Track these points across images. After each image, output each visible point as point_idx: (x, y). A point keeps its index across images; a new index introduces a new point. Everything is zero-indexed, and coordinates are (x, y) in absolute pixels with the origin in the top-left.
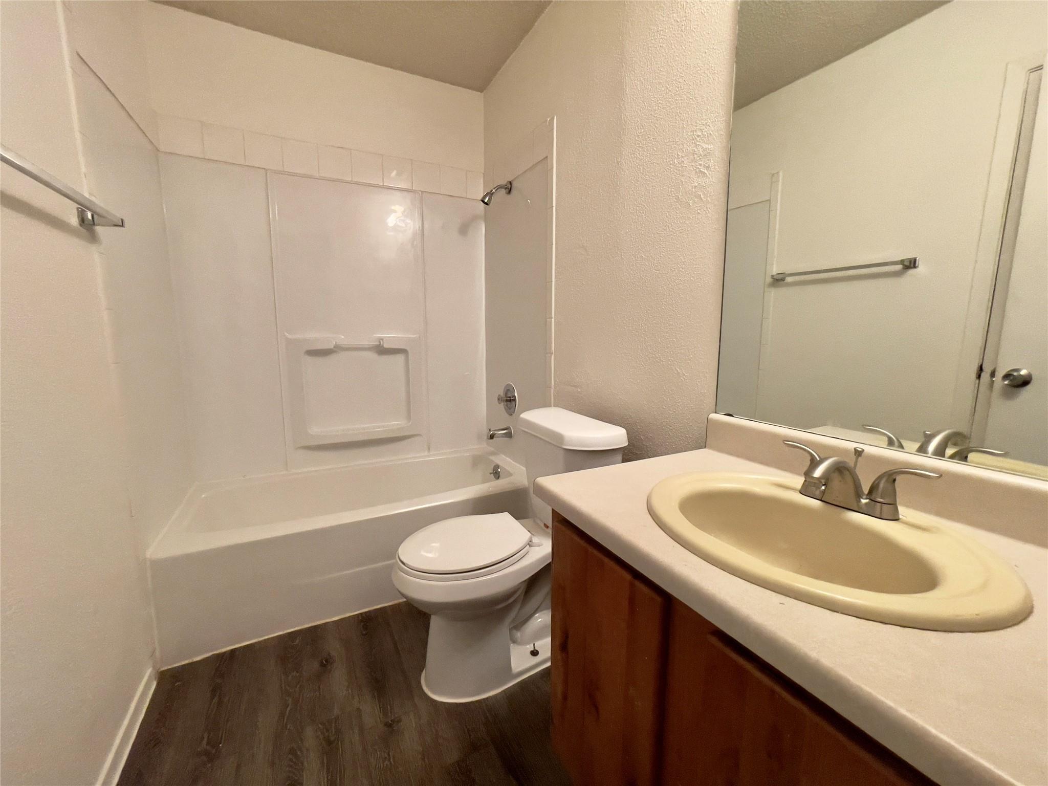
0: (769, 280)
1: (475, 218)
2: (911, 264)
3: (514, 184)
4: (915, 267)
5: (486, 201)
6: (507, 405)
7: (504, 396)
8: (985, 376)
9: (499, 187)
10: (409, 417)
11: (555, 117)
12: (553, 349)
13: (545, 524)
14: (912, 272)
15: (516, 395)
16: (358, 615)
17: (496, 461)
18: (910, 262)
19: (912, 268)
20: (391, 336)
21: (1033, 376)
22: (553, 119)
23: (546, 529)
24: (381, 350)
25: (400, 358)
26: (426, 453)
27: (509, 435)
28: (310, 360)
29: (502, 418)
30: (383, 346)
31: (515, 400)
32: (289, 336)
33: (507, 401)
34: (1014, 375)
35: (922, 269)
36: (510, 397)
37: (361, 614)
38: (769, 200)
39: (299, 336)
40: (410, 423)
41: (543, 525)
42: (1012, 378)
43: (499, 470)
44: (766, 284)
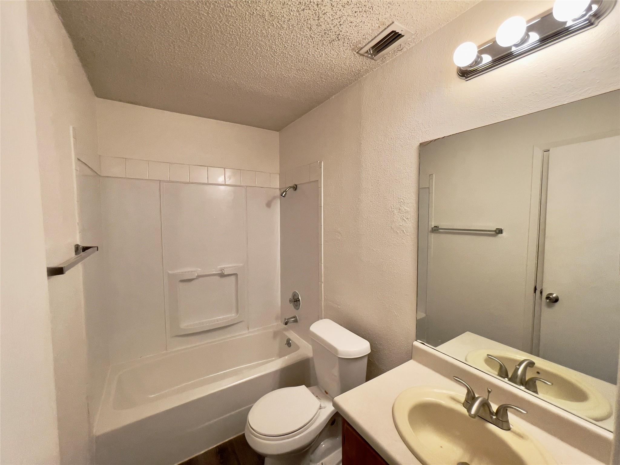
0: (430, 229)
1: (274, 198)
2: (500, 231)
3: (298, 186)
4: (501, 233)
5: (283, 195)
6: (294, 304)
7: (292, 299)
8: (538, 292)
9: (290, 187)
10: (237, 312)
11: (323, 162)
12: (323, 280)
13: (325, 391)
14: (500, 235)
15: (300, 298)
16: (216, 447)
17: (289, 336)
18: (499, 231)
19: (500, 233)
20: (228, 266)
21: (559, 297)
22: (321, 163)
23: (326, 394)
24: (222, 275)
25: (233, 278)
26: (247, 331)
27: (296, 321)
28: (181, 284)
29: (291, 311)
30: (224, 273)
31: (299, 300)
32: (170, 272)
33: (295, 301)
34: (551, 298)
35: (504, 234)
36: (296, 299)
37: (217, 446)
38: (429, 188)
39: (176, 272)
40: (238, 316)
41: (324, 392)
42: (550, 299)
43: (291, 342)
44: (429, 231)
